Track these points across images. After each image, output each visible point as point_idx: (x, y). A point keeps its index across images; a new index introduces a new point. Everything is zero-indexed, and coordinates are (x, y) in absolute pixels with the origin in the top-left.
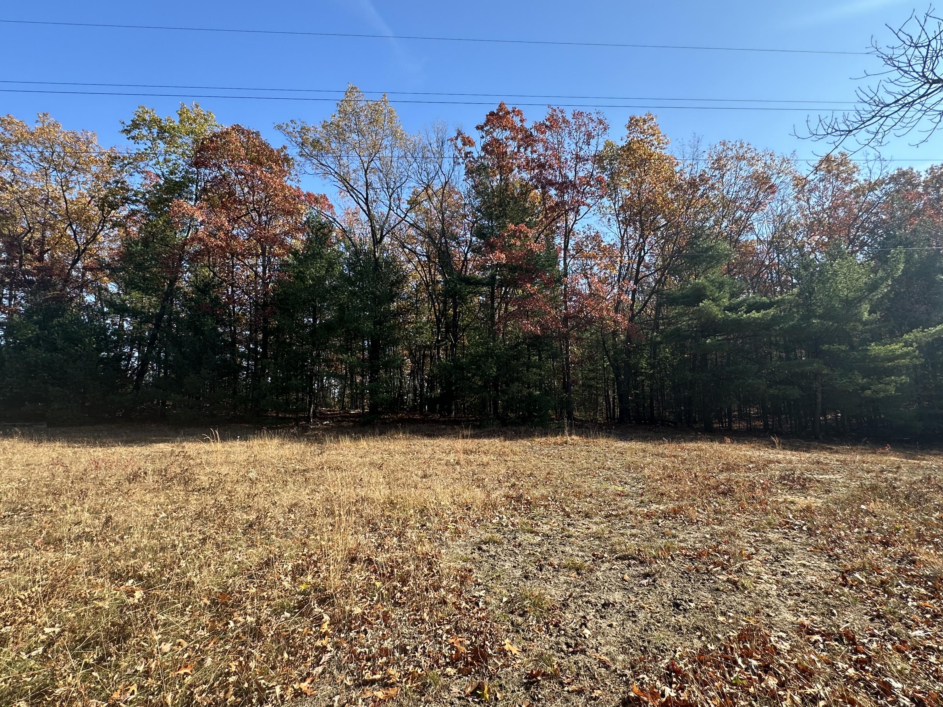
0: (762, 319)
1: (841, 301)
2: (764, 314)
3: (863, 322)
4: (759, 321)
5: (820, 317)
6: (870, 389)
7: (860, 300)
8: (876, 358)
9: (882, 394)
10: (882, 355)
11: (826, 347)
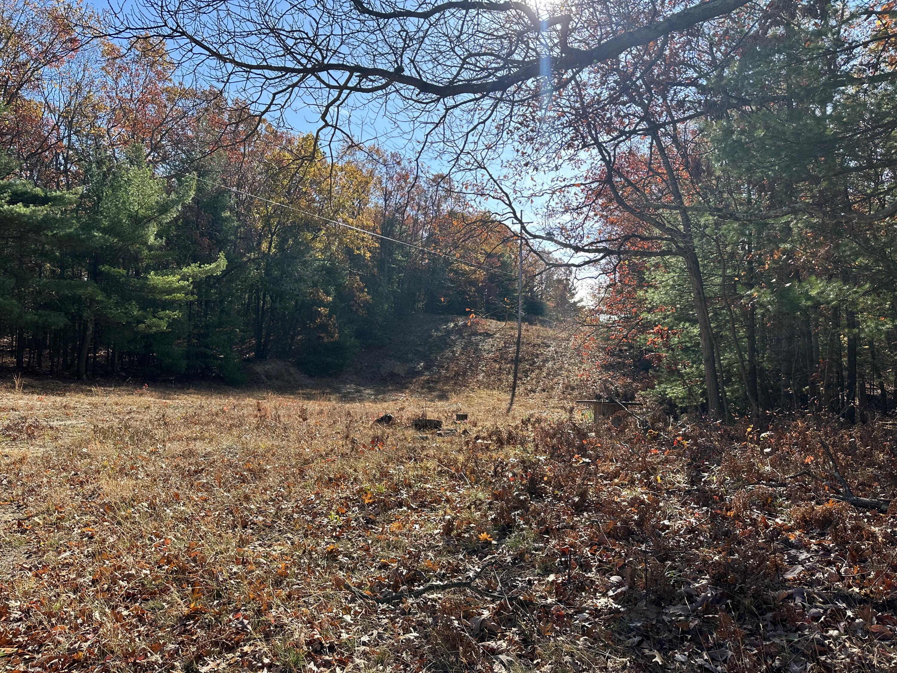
0: (30, 217)
1: (130, 216)
2: (34, 211)
3: (148, 246)
4: (26, 219)
5: (105, 231)
6: (144, 323)
7: (149, 219)
8: (154, 289)
9: (154, 329)
10: (160, 286)
11: (105, 268)
